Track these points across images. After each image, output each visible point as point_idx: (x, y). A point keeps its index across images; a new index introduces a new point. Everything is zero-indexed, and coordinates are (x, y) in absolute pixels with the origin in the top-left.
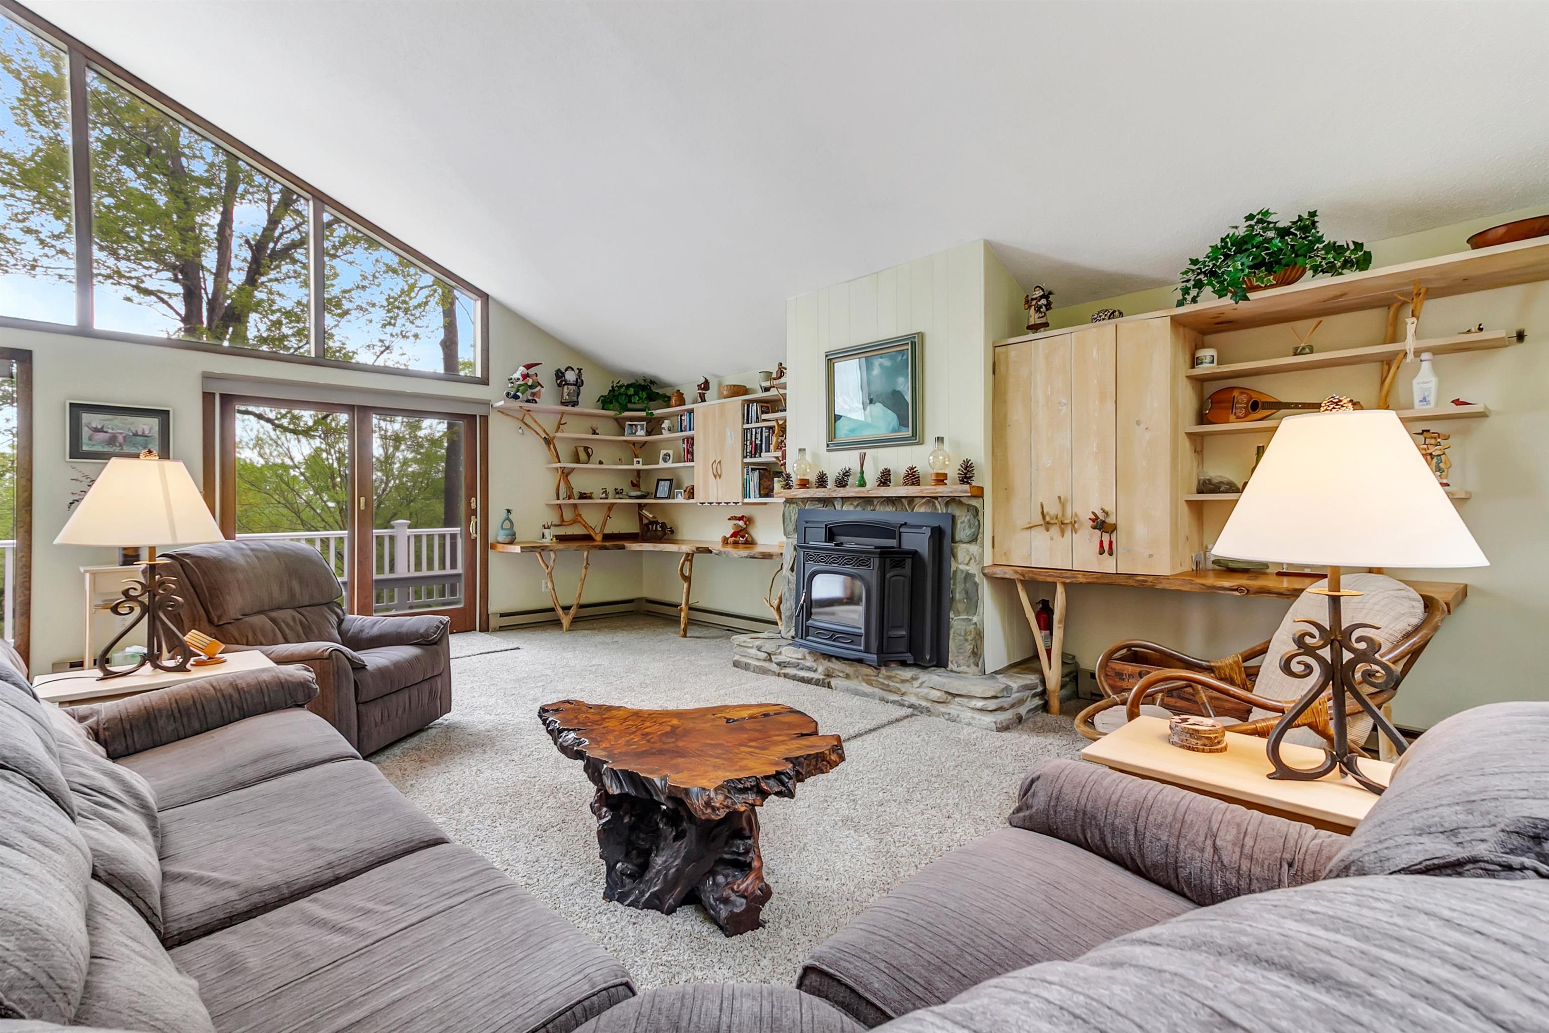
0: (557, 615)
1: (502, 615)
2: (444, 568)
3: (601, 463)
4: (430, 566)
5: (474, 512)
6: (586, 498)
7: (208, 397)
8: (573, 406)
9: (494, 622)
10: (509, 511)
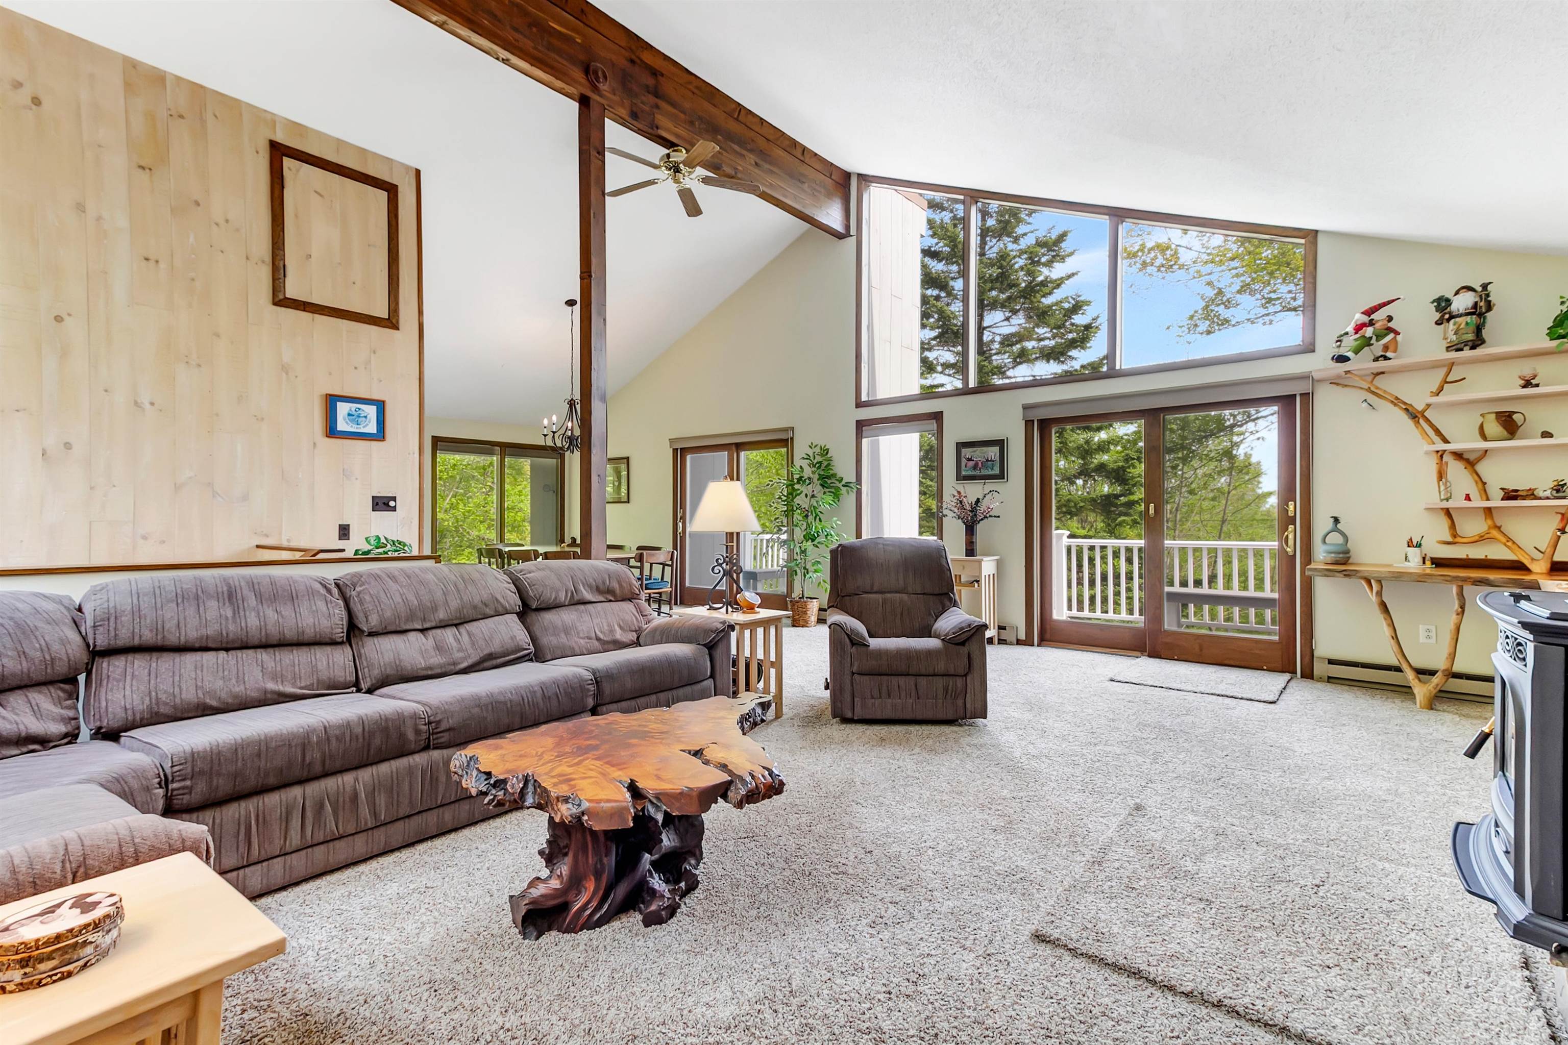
0: (1406, 679)
1: (1331, 662)
2: (1245, 588)
3: (1546, 435)
4: (1228, 585)
5: (1293, 521)
6: (1515, 498)
7: (1029, 423)
8: (1473, 348)
9: (1320, 668)
10: (1336, 520)
